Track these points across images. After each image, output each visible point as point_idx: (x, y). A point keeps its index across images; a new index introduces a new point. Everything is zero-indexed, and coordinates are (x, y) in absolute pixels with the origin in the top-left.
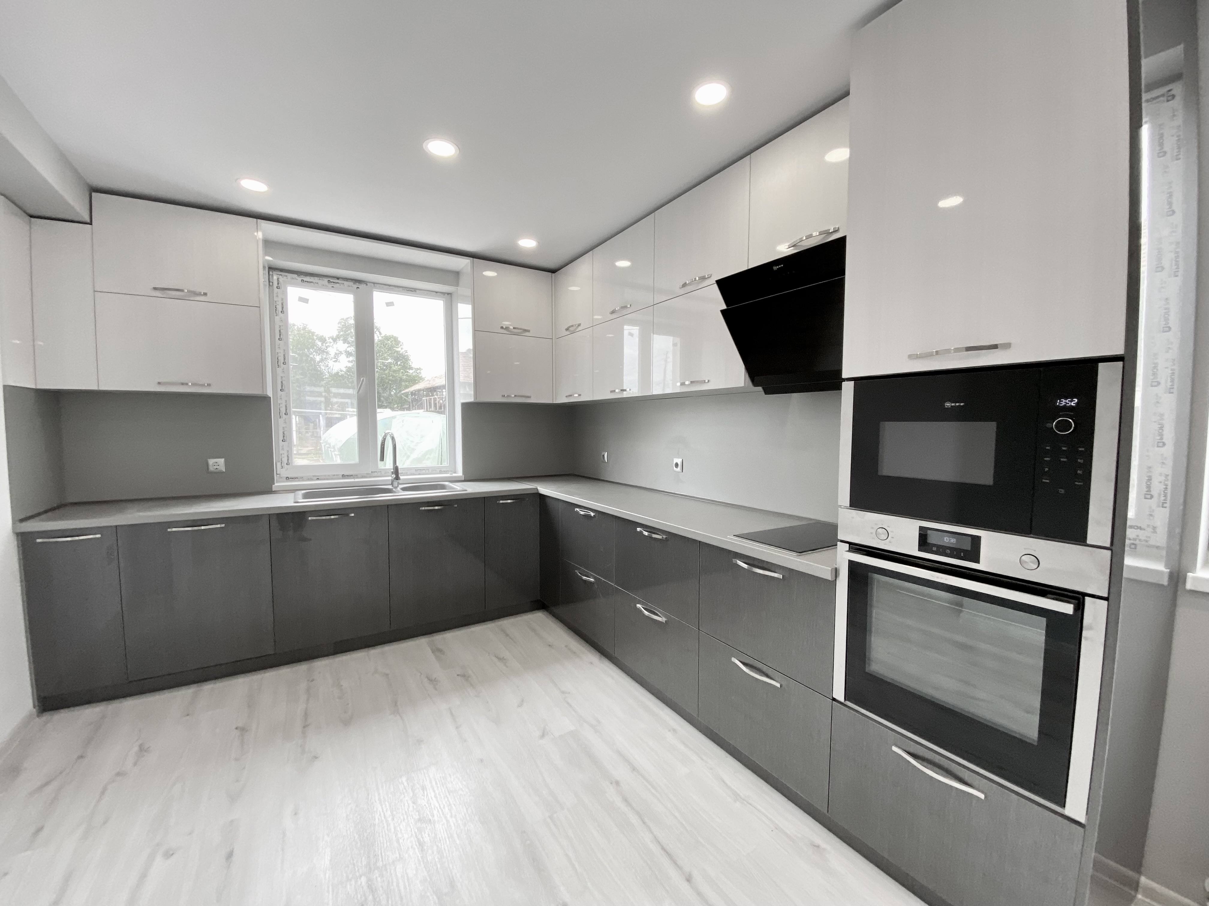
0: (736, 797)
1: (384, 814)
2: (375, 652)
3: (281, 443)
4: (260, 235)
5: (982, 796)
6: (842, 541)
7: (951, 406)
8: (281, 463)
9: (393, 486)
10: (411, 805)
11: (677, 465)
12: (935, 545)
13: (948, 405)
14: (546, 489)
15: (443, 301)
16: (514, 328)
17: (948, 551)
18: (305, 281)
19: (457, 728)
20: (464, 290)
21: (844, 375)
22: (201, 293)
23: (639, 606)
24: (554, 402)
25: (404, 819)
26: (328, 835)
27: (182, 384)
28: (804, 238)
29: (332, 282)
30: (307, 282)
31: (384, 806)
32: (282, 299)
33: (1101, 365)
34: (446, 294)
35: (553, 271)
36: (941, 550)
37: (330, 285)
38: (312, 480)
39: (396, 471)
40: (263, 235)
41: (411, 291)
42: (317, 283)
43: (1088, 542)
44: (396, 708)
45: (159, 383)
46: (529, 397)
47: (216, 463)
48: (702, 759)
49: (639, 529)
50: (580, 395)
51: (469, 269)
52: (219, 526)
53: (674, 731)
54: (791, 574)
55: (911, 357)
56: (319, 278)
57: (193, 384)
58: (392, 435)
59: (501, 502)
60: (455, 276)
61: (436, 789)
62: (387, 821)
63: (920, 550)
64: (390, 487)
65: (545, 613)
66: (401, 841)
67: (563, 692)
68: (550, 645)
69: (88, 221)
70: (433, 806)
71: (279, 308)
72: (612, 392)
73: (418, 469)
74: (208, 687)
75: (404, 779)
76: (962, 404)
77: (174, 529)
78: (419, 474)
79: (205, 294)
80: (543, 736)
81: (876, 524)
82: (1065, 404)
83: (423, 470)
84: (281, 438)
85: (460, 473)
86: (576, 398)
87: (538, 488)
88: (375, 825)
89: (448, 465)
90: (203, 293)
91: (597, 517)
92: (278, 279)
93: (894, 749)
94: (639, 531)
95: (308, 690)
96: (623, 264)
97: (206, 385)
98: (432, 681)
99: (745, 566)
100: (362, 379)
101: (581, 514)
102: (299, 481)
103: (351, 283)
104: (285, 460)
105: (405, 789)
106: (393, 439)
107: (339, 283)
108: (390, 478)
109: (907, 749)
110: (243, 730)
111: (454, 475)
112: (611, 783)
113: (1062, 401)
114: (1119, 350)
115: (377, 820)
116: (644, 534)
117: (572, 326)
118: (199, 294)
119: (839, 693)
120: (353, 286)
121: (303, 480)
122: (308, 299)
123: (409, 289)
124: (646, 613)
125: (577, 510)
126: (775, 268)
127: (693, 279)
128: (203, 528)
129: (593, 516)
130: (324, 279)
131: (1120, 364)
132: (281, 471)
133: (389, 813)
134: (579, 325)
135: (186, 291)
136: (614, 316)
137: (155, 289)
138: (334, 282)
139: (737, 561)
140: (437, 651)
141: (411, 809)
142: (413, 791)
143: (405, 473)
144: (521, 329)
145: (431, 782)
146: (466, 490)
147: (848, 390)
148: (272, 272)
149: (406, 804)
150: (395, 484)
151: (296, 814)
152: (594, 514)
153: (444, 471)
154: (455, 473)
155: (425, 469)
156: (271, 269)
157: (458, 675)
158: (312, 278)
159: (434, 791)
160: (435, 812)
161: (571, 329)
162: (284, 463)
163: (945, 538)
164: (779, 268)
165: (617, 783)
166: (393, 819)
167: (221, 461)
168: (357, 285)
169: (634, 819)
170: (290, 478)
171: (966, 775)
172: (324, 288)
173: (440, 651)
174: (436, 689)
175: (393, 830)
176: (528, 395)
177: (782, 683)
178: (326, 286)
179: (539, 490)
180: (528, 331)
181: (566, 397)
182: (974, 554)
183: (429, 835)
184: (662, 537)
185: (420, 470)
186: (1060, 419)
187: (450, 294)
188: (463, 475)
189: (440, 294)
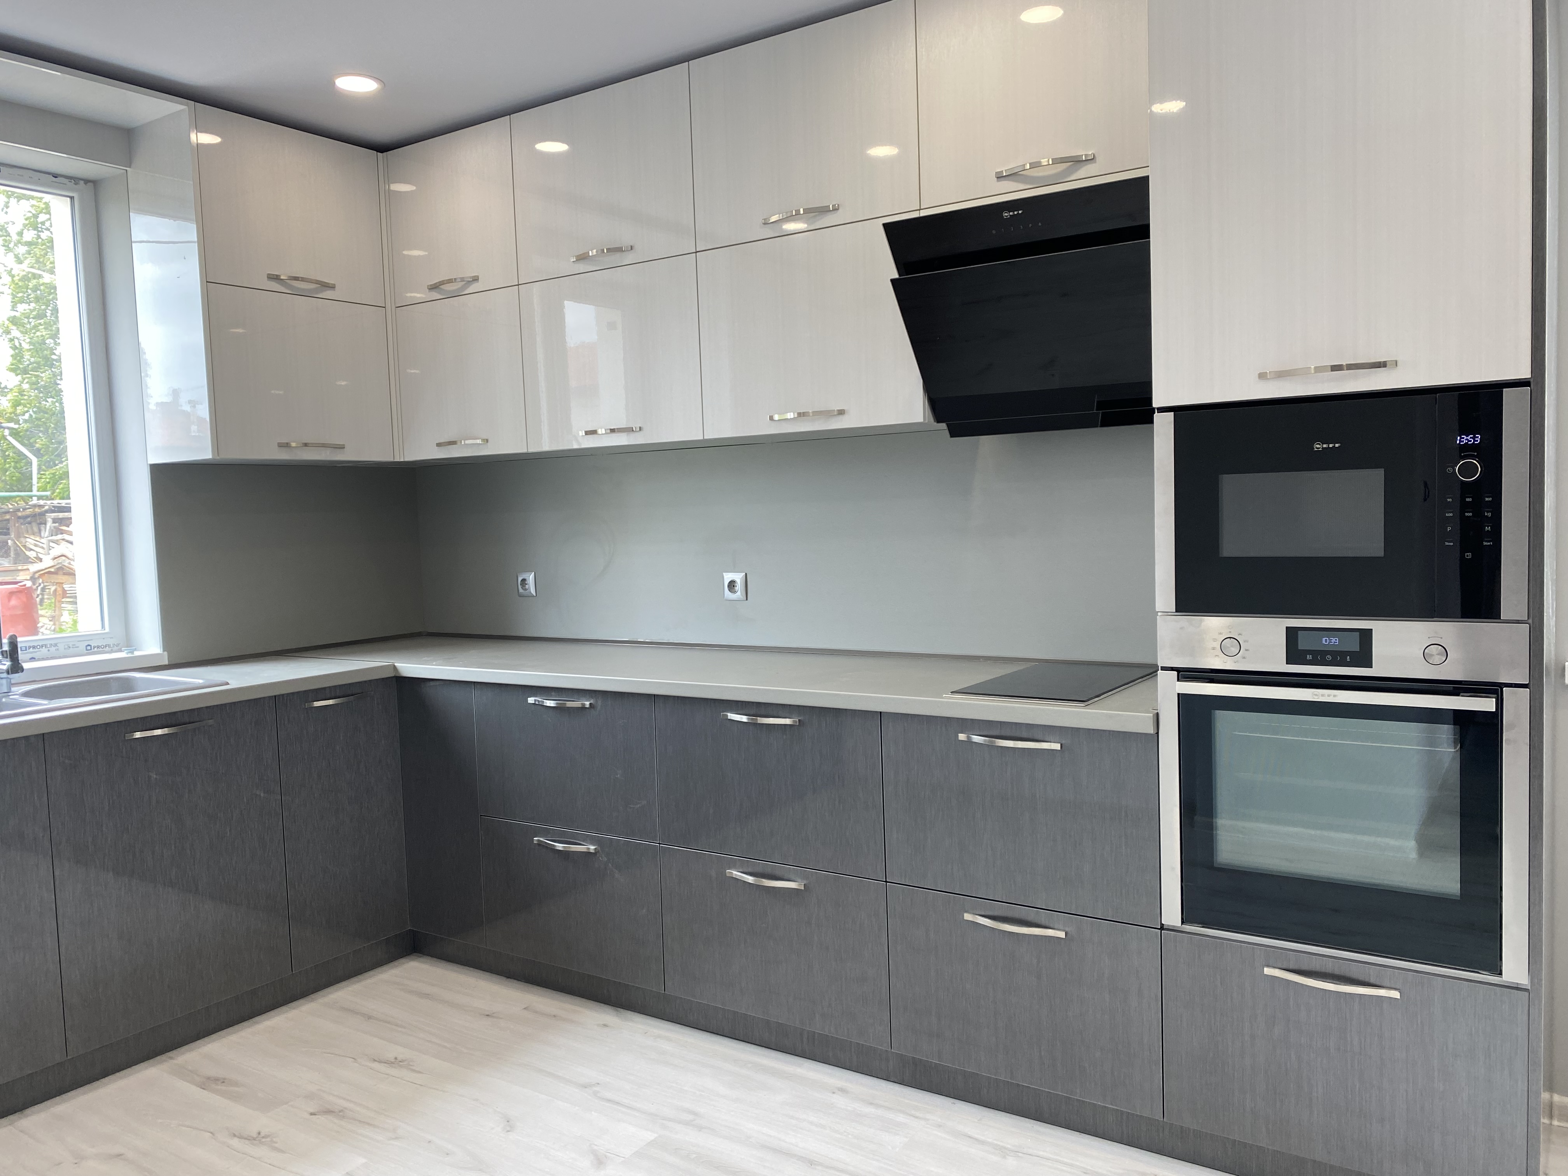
5: (1397, 995)
6: (1163, 669)
7: (1323, 448)
11: (732, 586)
12: (1309, 652)
13: (1318, 446)
15: (72, 198)
16: (295, 277)
17: (1329, 657)
21: (1156, 404)
23: (729, 872)
24: (397, 459)
33: (1506, 392)
34: (82, 182)
35: (382, 148)
36: (1319, 658)
43: (1503, 617)
46: (342, 447)
49: (723, 714)
50: (485, 443)
54: (1073, 737)
55: (1262, 376)
60: (119, 139)
63: (1289, 662)
68: (487, 1015)
72: (587, 433)
76: (1337, 445)
80: (600, 1163)
81: (1220, 633)
82: (1467, 441)
85: (157, 647)
86: (469, 449)
87: (395, 664)
89: (107, 630)
91: (599, 708)
93: (1267, 971)
94: (724, 717)
98: (256, 1139)
99: (985, 741)
101: (548, 705)
109: (1284, 967)
111: (139, 653)
113: (1463, 438)
114: (1525, 373)
116: (739, 720)
117: (450, 281)
119: (1172, 913)
124: (751, 880)
125: (533, 703)
129: (588, 706)
131: (1526, 390)
134: (475, 279)
139: (968, 735)
144: (314, 283)
146: (227, 684)
147: (1164, 425)
150: (5, 684)
152: (592, 702)
154: (139, 647)
157: (311, 1114)
163: (1324, 639)
176: (337, 443)
177: (1067, 929)
179: (398, 668)
180: (332, 287)
181: (440, 446)
182: (1364, 657)
186: (1461, 462)
187: (93, 184)
188: (166, 653)
189: (66, 181)
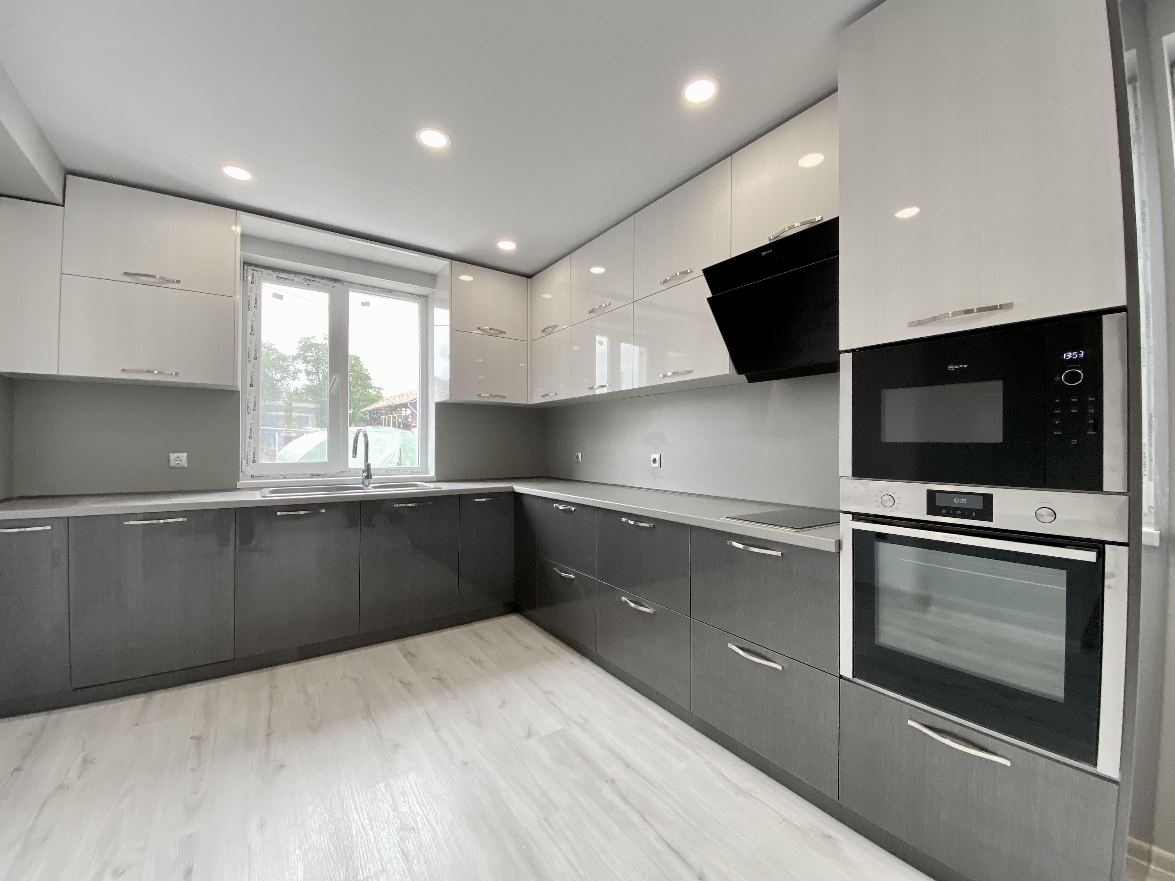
0: (738, 790)
1: (362, 824)
2: (341, 658)
3: (248, 440)
4: (238, 230)
5: (1008, 763)
6: (844, 512)
7: (955, 368)
8: (247, 461)
9: (363, 485)
10: (391, 813)
11: (654, 461)
12: (944, 508)
13: (951, 367)
14: (520, 488)
15: (419, 303)
16: (490, 329)
17: (959, 512)
18: (281, 278)
19: (436, 731)
20: (441, 292)
21: (842, 348)
22: (174, 280)
23: (623, 599)
24: (529, 403)
25: (384, 828)
26: (299, 848)
27: (148, 372)
28: (787, 229)
29: (308, 280)
30: (283, 278)
31: (361, 815)
32: (256, 294)
33: (1105, 317)
34: (422, 297)
35: (529, 276)
36: (951, 512)
37: (306, 283)
38: (279, 478)
39: (368, 468)
40: (242, 229)
41: (387, 292)
42: (293, 280)
43: (1105, 489)
44: (368, 712)
45: (124, 370)
46: (505, 397)
47: (178, 457)
48: (698, 754)
49: (624, 520)
50: (556, 394)
51: (447, 272)
52: (181, 519)
53: (665, 727)
54: (789, 549)
55: (912, 324)
56: (294, 275)
57: (159, 373)
58: (364, 432)
59: (477, 500)
60: (431, 278)
61: (418, 794)
62: (365, 831)
63: (929, 513)
64: (361, 486)
65: (519, 615)
66: (382, 851)
67: (545, 692)
68: (527, 647)
69: (60, 201)
70: (415, 813)
71: (253, 303)
72: (590, 388)
73: (390, 469)
74: (159, 696)
75: (382, 785)
76: (966, 366)
77: (131, 523)
78: (390, 475)
79: (178, 282)
80: (529, 736)
81: (881, 492)
82: (1072, 356)
83: (394, 470)
84: (248, 435)
85: (432, 473)
86: (551, 398)
87: (514, 486)
88: (352, 836)
89: (420, 466)
90: (177, 280)
91: (577, 511)
92: (253, 274)
93: (910, 723)
94: (624, 521)
95: (271, 696)
96: (597, 270)
97: (174, 374)
98: (406, 685)
99: (741, 546)
100: (335, 376)
101: (561, 508)
102: (265, 479)
103: (327, 282)
104: (251, 458)
105: (384, 796)
106: (365, 436)
107: (315, 281)
108: (361, 477)
109: (924, 723)
110: (199, 739)
111: (426, 475)
112: (606, 782)
113: (1069, 354)
114: (1121, 301)
115: (354, 830)
116: (630, 523)
117: (548, 328)
118: (173, 282)
119: (846, 668)
120: (329, 284)
121: (269, 479)
122: (283, 296)
123: (385, 290)
124: (632, 605)
125: (556, 506)
126: (763, 254)
127: (674, 275)
128: (162, 521)
129: (573, 510)
130: (300, 276)
131: (1124, 314)
132: (247, 468)
133: (367, 821)
134: (556, 326)
135: (158, 277)
136: (592, 315)
137: (126, 274)
138: (309, 280)
139: (733, 542)
140: (409, 655)
141: (392, 816)
142: (393, 797)
143: (375, 473)
144: (497, 330)
145: (411, 788)
146: (441, 488)
147: (846, 363)
148: (247, 267)
149: (386, 813)
150: (367, 482)
151: (262, 826)
152: (575, 508)
153: (415, 472)
154: (427, 474)
155: (395, 470)
156: (246, 264)
157: (433, 678)
158: (288, 274)
159: (416, 797)
160: (419, 819)
161: (548, 330)
162: (250, 460)
163: (955, 499)
164: (768, 253)
165: (613, 781)
166: (372, 828)
167: (184, 456)
168: (333, 284)
169: (635, 818)
170: (255, 477)
171: (989, 743)
172: (299, 285)
173: (412, 655)
174: (410, 692)
175: (373, 840)
176: (503, 395)
177: (785, 665)
178: (302, 283)
179: (515, 489)
180: (506, 333)
181: (542, 397)
182: (987, 513)
183: (413, 843)
184: (650, 525)
185: (391, 470)
186: (1067, 372)
187: (426, 297)
188: (436, 476)
189: (416, 296)
